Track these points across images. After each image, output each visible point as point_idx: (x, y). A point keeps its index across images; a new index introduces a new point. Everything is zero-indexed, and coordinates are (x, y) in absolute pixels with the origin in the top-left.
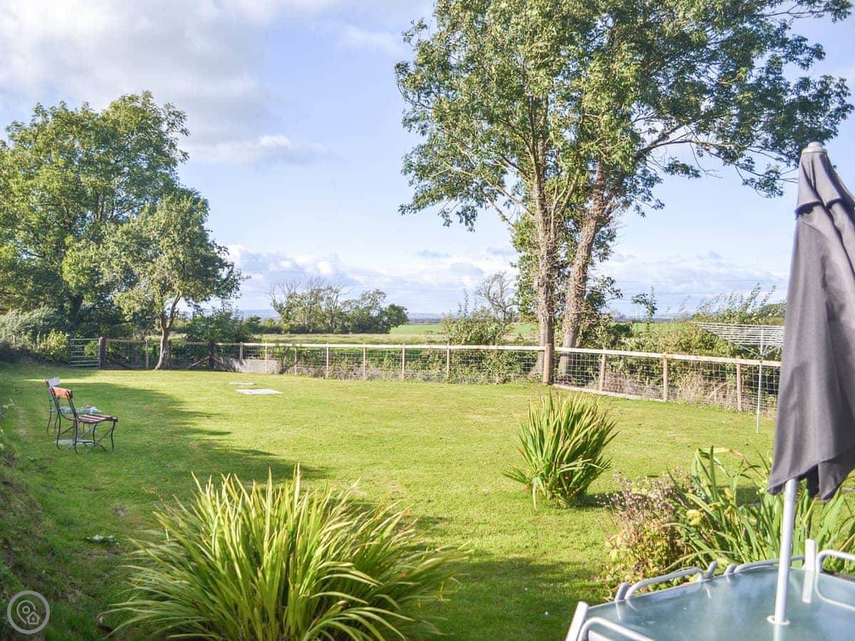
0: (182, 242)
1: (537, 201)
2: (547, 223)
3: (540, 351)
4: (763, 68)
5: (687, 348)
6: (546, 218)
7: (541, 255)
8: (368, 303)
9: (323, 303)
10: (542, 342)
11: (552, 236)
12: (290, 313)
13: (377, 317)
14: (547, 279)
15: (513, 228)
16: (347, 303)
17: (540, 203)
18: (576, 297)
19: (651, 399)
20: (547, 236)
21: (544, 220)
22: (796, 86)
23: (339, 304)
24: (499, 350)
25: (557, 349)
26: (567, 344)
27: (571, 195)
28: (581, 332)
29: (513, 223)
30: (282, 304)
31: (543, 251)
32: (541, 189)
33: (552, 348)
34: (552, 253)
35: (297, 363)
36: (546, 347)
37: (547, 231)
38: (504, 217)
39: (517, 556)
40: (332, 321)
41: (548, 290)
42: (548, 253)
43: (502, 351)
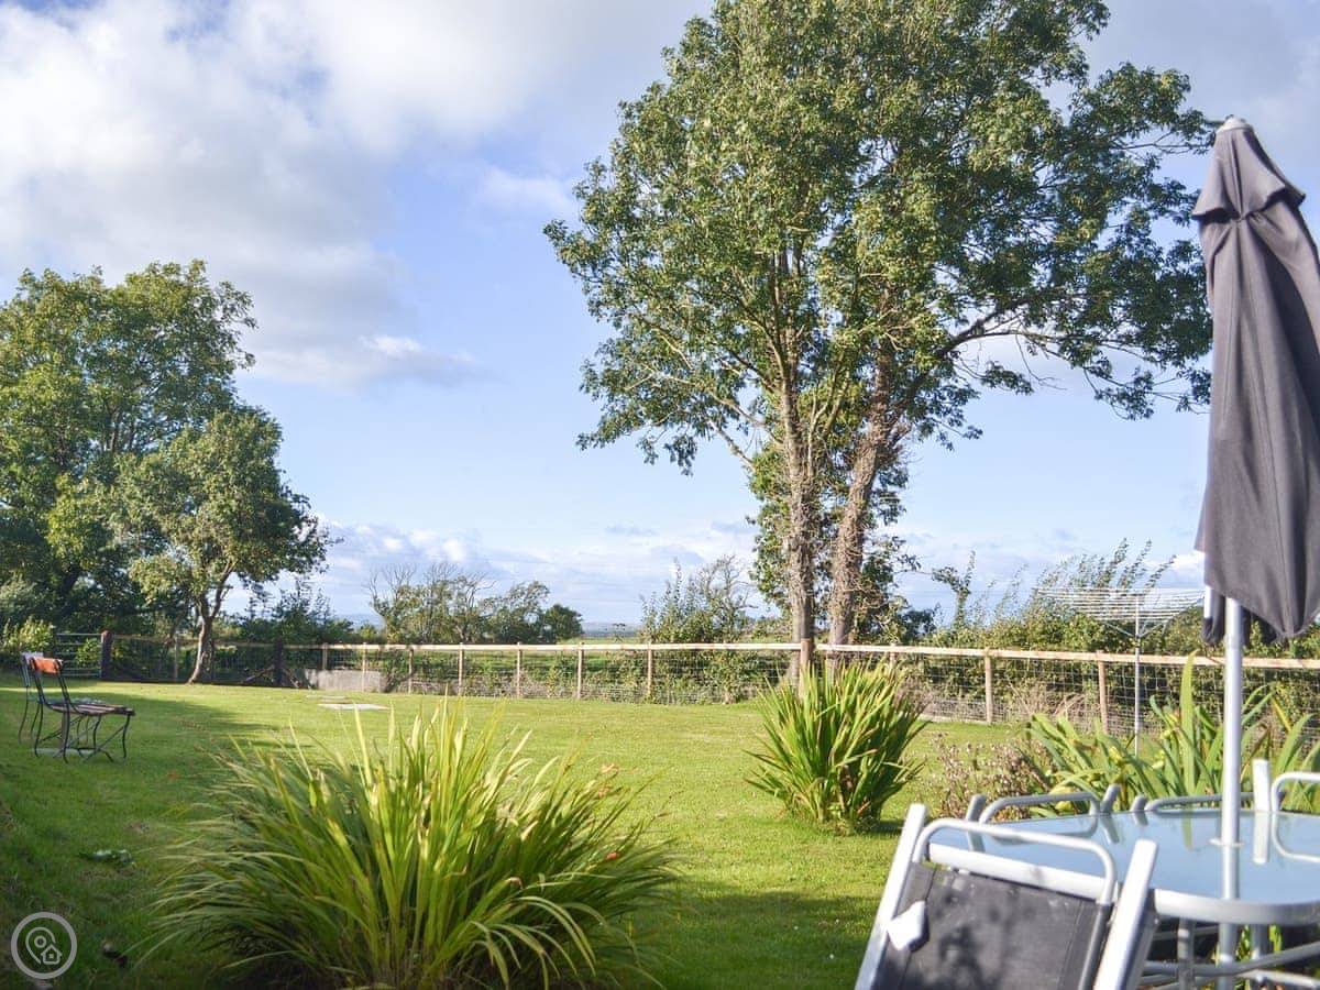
0: (239, 482)
1: (786, 421)
2: (801, 453)
3: (793, 651)
4: (1122, 226)
5: (1022, 641)
6: (800, 446)
7: (793, 503)
8: (521, 602)
9: (451, 602)
10: (796, 637)
11: (810, 474)
12: (399, 617)
13: (535, 625)
14: (802, 539)
15: (750, 465)
16: (488, 602)
17: (790, 424)
18: (848, 566)
19: (967, 721)
20: (802, 474)
21: (797, 449)
22: (1171, 253)
23: (475, 604)
24: (729, 650)
25: (820, 647)
26: (834, 640)
27: (837, 412)
28: (856, 622)
29: (751, 458)
30: (387, 603)
31: (796, 496)
32: (791, 402)
33: (812, 646)
34: (809, 500)
35: (412, 675)
36: (802, 645)
37: (801, 466)
38: (736, 448)
39: (778, 889)
40: (465, 631)
41: (803, 556)
42: (805, 499)
43: (733, 653)
